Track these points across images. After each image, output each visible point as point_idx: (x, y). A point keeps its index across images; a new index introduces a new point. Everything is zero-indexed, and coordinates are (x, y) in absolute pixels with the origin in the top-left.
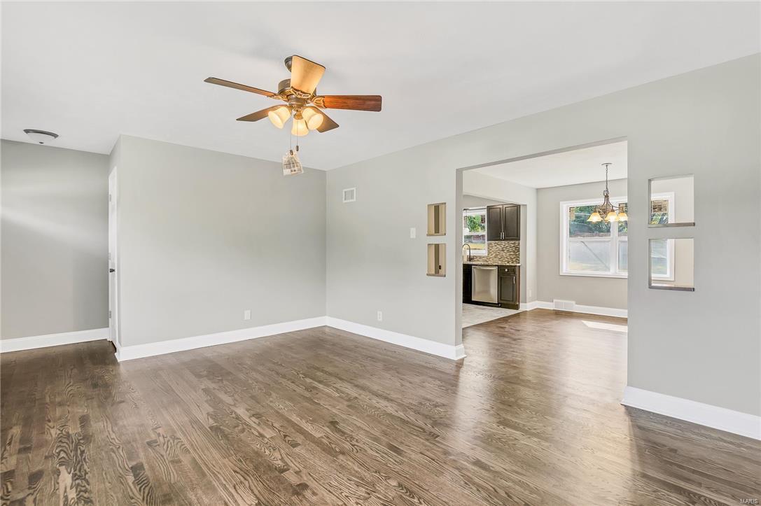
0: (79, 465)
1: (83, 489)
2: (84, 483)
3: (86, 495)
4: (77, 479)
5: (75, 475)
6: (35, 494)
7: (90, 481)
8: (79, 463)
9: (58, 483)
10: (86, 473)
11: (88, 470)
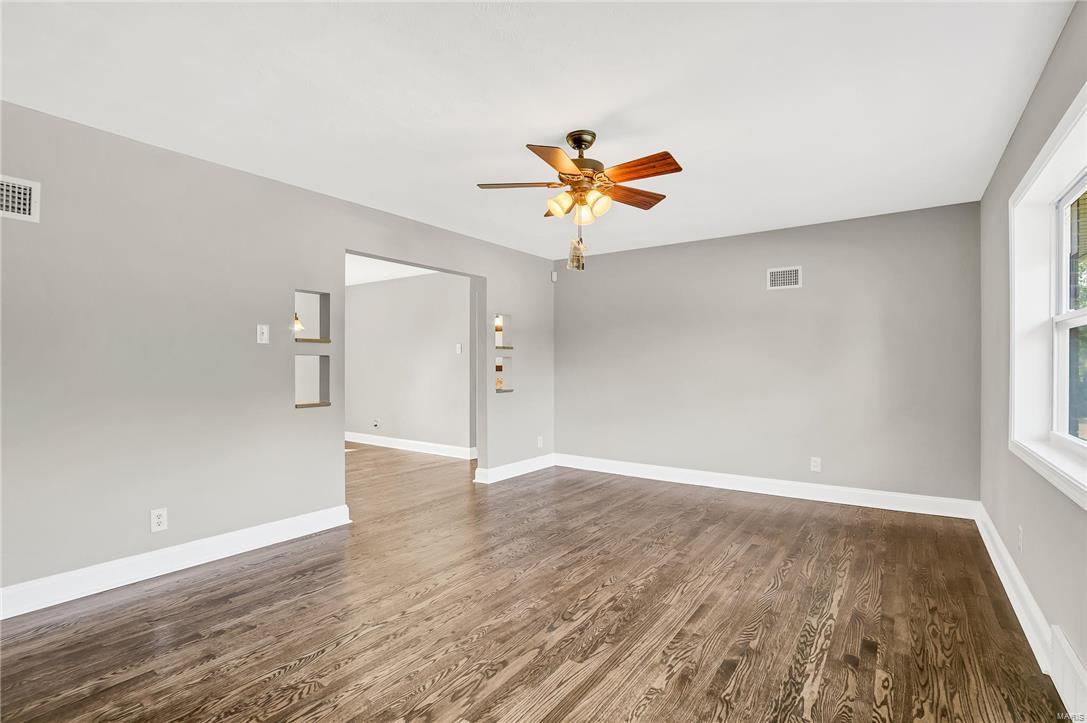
0: (787, 703)
1: (798, 666)
2: (794, 672)
3: (799, 657)
4: (798, 683)
5: (798, 691)
6: (844, 698)
7: (787, 672)
8: (786, 707)
9: (819, 692)
10: (786, 684)
11: (782, 688)
